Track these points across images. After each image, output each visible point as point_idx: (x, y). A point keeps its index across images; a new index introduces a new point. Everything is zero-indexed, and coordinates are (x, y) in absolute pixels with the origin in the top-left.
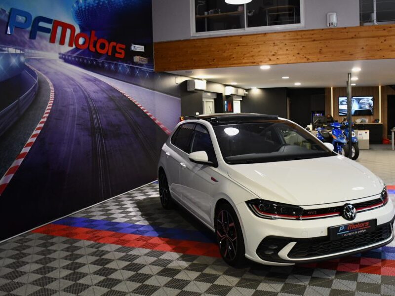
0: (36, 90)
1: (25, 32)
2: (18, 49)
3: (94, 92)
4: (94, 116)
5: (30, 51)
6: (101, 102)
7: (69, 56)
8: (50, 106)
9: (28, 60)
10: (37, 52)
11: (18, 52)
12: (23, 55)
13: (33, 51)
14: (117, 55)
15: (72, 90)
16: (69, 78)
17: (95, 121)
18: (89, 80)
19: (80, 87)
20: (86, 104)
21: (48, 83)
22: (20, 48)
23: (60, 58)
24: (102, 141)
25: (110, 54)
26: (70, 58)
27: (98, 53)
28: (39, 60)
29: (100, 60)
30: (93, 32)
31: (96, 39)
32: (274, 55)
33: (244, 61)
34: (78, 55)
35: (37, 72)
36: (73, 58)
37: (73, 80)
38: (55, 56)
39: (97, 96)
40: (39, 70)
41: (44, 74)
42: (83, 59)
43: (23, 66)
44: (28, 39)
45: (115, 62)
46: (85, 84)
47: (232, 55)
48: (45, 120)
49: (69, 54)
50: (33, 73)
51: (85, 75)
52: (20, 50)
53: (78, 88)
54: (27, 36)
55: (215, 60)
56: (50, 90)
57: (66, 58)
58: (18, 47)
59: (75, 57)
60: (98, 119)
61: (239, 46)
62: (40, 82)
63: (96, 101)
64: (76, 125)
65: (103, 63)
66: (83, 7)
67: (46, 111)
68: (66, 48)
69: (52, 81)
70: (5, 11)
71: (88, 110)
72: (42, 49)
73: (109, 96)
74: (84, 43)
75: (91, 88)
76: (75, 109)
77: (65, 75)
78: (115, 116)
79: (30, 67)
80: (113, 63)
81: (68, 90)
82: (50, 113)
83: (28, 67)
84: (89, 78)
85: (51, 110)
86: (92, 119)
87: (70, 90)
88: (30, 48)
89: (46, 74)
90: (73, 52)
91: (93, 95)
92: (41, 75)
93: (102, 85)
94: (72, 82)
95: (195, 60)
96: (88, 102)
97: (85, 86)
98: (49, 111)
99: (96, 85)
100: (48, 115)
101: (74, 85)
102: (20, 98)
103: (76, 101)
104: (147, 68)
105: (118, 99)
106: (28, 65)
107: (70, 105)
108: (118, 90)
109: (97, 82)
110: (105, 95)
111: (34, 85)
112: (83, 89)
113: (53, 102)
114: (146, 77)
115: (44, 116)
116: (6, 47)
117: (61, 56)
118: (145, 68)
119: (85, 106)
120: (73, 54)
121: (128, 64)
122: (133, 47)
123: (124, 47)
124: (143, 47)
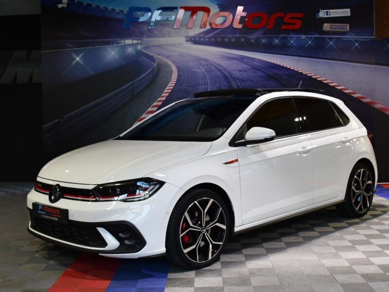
0: (154, 72)
2: (136, 40)
3: (240, 71)
5: (148, 39)
6: (251, 81)
7: (201, 37)
8: (171, 86)
9: (146, 48)
10: (157, 39)
11: (135, 42)
12: (140, 44)
13: (152, 39)
14: (284, 27)
15: (204, 70)
16: (200, 59)
18: (230, 58)
19: (218, 68)
20: (225, 84)
21: (170, 66)
22: (137, 38)
23: (187, 41)
26: (202, 39)
28: (159, 46)
29: (253, 36)
30: (240, 8)
31: (244, 14)
34: (215, 34)
35: (156, 57)
36: (207, 39)
37: (205, 60)
38: (183, 39)
39: (244, 75)
40: (159, 55)
41: (165, 58)
42: (223, 38)
43: (140, 53)
45: (282, 35)
46: (224, 63)
48: (164, 99)
49: (201, 36)
50: (152, 59)
51: (225, 55)
52: (138, 40)
53: (212, 67)
56: (172, 72)
57: (195, 41)
58: (135, 38)
59: (209, 38)
62: (159, 65)
65: (258, 38)
67: (165, 91)
68: (196, 31)
69: (174, 62)
70: (123, 11)
72: (163, 36)
73: (268, 75)
74: (224, 22)
75: (234, 67)
77: (193, 56)
79: (148, 53)
80: (277, 38)
81: (198, 70)
82: (170, 93)
83: (146, 54)
84: (231, 56)
85: (172, 90)
87: (200, 70)
88: (149, 37)
89: (168, 57)
90: (207, 33)
91: (237, 74)
92: (161, 59)
93: (255, 63)
96: (228, 82)
97: (224, 65)
98: (170, 91)
99: (243, 63)
100: (167, 94)
101: (207, 65)
102: (136, 80)
103: (209, 81)
104: (354, 37)
105: (286, 77)
106: (145, 52)
107: (199, 85)
108: (286, 68)
109: (245, 60)
110: (259, 73)
111: (152, 69)
112: (221, 68)
113: (175, 82)
114: (354, 47)
115: (163, 95)
116: (122, 40)
117: (189, 39)
118: (351, 37)
119: (225, 86)
120: (206, 35)
121: (311, 35)
122: (322, 14)
123: (301, 15)
124: (349, 10)
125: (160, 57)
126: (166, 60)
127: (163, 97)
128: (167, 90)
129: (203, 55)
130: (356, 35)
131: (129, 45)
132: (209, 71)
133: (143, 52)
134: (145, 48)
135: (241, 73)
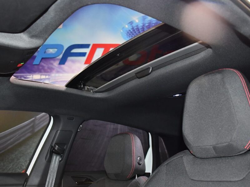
1: (55, 60)
11: (43, 77)
22: (46, 74)
54: (56, 64)
58: (44, 73)
88: (58, 72)
116: (30, 75)
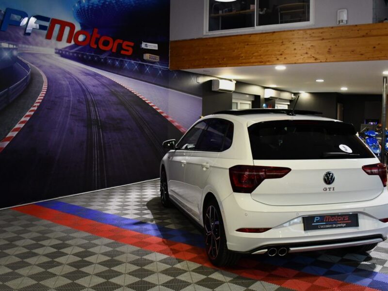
0: (28, 81)
2: (12, 44)
3: (94, 86)
4: (92, 108)
5: (24, 46)
6: (101, 95)
7: (67, 51)
8: (42, 96)
10: (31, 47)
11: (11, 46)
12: (16, 49)
13: (27, 46)
14: (122, 52)
15: (68, 83)
16: (66, 72)
17: (93, 113)
18: (87, 74)
19: (78, 81)
20: (83, 97)
21: (41, 76)
23: (56, 53)
24: (99, 133)
25: (114, 51)
26: (67, 53)
27: (101, 49)
28: (32, 54)
29: (103, 57)
30: (96, 30)
31: (99, 36)
32: (281, 54)
33: (252, 60)
34: (77, 50)
35: (30, 65)
36: (71, 54)
37: (69, 73)
38: (51, 51)
39: (96, 90)
40: (32, 64)
41: (37, 66)
42: (83, 55)
43: (15, 59)
44: (22, 35)
45: (121, 59)
46: (83, 78)
47: (241, 54)
48: (36, 108)
49: (67, 50)
50: (26, 66)
51: (83, 70)
52: (14, 45)
53: (74, 81)
55: (225, 59)
56: (43, 82)
57: (62, 54)
58: (11, 42)
59: (73, 53)
60: (96, 111)
61: (248, 45)
62: (32, 74)
63: (95, 95)
64: (69, 116)
65: (105, 59)
66: (86, 6)
67: (37, 101)
68: (64, 44)
69: (45, 73)
71: (85, 103)
72: (37, 45)
73: (110, 91)
74: (85, 40)
75: (89, 82)
76: (69, 101)
77: (60, 69)
78: (118, 110)
79: (23, 60)
80: (117, 60)
81: (63, 82)
82: (41, 103)
83: (21, 60)
84: (88, 72)
85: (43, 100)
86: (89, 112)
87: (65, 83)
88: (24, 43)
89: (40, 67)
90: (71, 47)
91: (91, 89)
92: (33, 67)
93: (103, 80)
94: (68, 76)
95: (206, 59)
96: (85, 95)
97: (83, 80)
98: (41, 101)
99: (95, 78)
100: (39, 104)
101: (70, 78)
102: (10, 88)
103: (71, 93)
104: (159, 66)
105: (121, 94)
106: (20, 58)
107: (64, 96)
108: (122, 86)
109: (97, 77)
110: (106, 90)
111: (26, 77)
112: (80, 82)
113: (45, 93)
114: (158, 74)
115: (35, 104)
117: (58, 51)
118: (158, 66)
119: (82, 98)
120: (71, 49)
121: (136, 61)
122: (143, 45)
123: (132, 44)
124: (157, 45)
125: (32, 65)
126: (37, 68)
127: (35, 106)
128: (39, 99)
129: (67, 69)
130: (160, 65)
131: (5, 49)
132: (72, 84)
133: (18, 58)
134: (21, 54)
135: (94, 88)
